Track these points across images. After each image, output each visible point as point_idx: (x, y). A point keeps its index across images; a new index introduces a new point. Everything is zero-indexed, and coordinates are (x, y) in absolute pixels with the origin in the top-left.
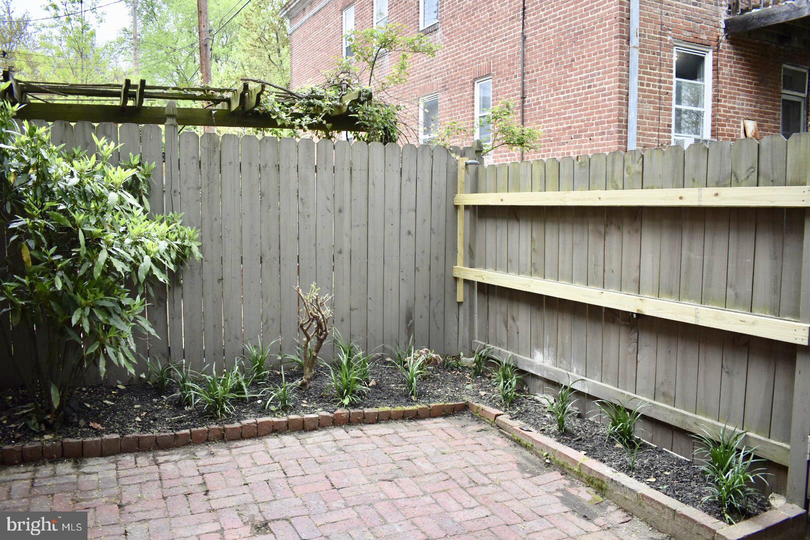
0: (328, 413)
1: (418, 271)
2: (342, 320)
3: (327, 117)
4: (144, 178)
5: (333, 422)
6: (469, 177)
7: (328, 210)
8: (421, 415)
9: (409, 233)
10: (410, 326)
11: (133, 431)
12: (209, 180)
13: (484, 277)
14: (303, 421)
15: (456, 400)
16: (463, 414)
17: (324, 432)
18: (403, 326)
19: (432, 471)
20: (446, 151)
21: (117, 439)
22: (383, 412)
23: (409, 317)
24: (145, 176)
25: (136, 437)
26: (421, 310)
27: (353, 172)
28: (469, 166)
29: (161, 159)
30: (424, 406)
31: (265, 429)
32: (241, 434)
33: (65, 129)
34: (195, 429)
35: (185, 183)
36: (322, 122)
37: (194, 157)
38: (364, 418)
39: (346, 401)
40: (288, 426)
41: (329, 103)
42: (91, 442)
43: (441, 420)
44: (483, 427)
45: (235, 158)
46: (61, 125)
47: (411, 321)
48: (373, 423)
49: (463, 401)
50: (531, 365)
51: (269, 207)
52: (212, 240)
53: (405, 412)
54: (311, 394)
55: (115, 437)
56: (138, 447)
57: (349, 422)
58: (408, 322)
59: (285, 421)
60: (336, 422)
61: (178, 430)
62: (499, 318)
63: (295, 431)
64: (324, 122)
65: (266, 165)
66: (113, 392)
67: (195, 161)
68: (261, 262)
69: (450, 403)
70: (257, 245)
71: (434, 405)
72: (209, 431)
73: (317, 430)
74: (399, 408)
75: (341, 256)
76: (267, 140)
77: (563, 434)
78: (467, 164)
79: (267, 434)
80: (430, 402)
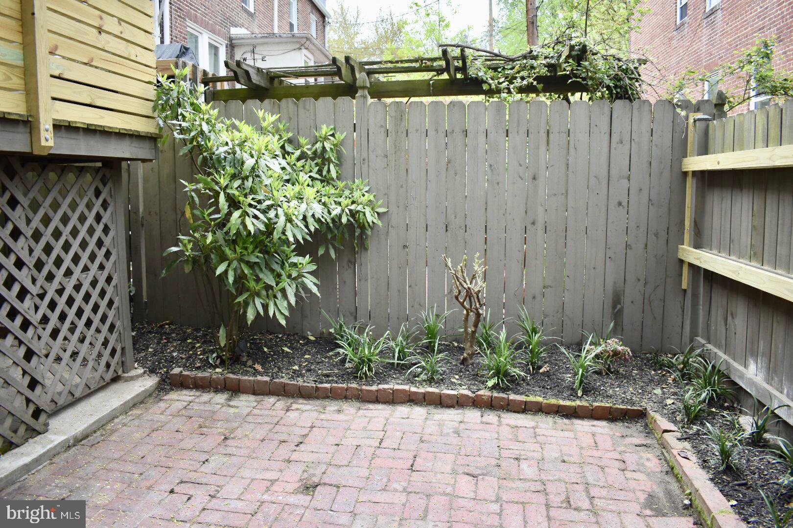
0: (470, 392)
1: (631, 249)
2: (534, 298)
3: (538, 79)
4: (332, 147)
5: (473, 403)
6: (696, 135)
7: (520, 177)
8: (580, 413)
9: (620, 204)
10: (618, 311)
11: (282, 377)
12: (396, 148)
13: (702, 260)
14: (441, 396)
15: (633, 404)
16: (637, 422)
17: (460, 411)
18: (608, 310)
19: (530, 477)
20: (671, 107)
21: (266, 382)
22: (531, 402)
23: (617, 300)
24: (333, 145)
25: (282, 382)
26: (632, 294)
27: (551, 136)
28: (697, 122)
29: (352, 129)
30: (585, 404)
31: (401, 397)
32: (377, 397)
33: (274, 107)
34: (336, 385)
35: (373, 151)
36: (533, 83)
37: (382, 126)
38: (508, 405)
39: (490, 383)
40: (424, 398)
41: (544, 62)
42: (246, 380)
43: (604, 423)
44: (649, 441)
45: (421, 126)
46: (270, 103)
47: (619, 306)
48: (518, 412)
49: (641, 406)
50: (742, 377)
51: (456, 174)
52: (398, 207)
53: (560, 406)
54: (468, 371)
55: (265, 380)
56: (283, 392)
57: (491, 405)
58: (614, 307)
59: (422, 393)
60: (476, 403)
61: (321, 383)
62: (721, 312)
63: (432, 405)
64: (535, 83)
65: (453, 131)
66: (301, 342)
67: (383, 130)
68: (447, 230)
69: (621, 407)
70: (442, 213)
71: (599, 405)
72: (347, 389)
73: (454, 407)
74: (553, 401)
75: (535, 227)
76: (454, 106)
77: (724, 472)
78: (695, 121)
79: (402, 402)
80: (595, 401)
